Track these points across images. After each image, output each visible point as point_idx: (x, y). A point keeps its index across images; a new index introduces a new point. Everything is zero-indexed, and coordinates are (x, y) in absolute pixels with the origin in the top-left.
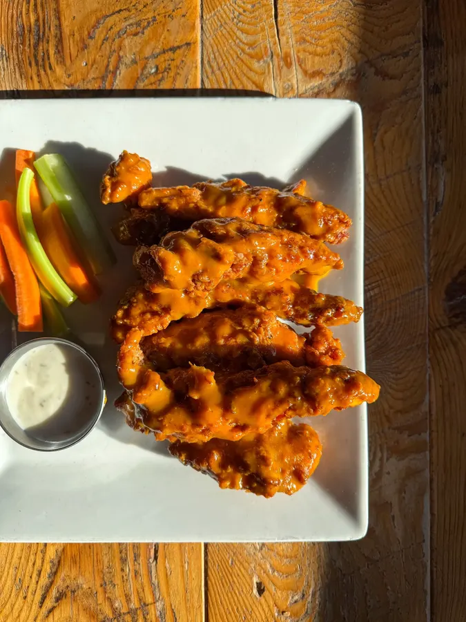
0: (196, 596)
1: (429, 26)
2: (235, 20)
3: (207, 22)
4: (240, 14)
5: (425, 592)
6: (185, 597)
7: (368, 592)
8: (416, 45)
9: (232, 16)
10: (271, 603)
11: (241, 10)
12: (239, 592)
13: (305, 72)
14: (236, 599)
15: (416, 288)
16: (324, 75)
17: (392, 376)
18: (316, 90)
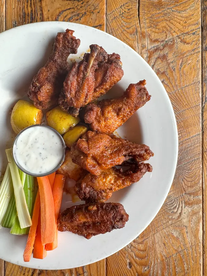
0: (102, 270)
1: (204, 21)
2: (121, 15)
3: (109, 16)
4: (123, 13)
5: (200, 265)
6: (97, 271)
7: (176, 265)
8: (198, 30)
9: (119, 13)
10: (135, 271)
11: (124, 12)
12: (121, 267)
13: (151, 40)
14: (119, 270)
15: (197, 134)
16: (159, 41)
17: (186, 171)
18: (155, 48)
